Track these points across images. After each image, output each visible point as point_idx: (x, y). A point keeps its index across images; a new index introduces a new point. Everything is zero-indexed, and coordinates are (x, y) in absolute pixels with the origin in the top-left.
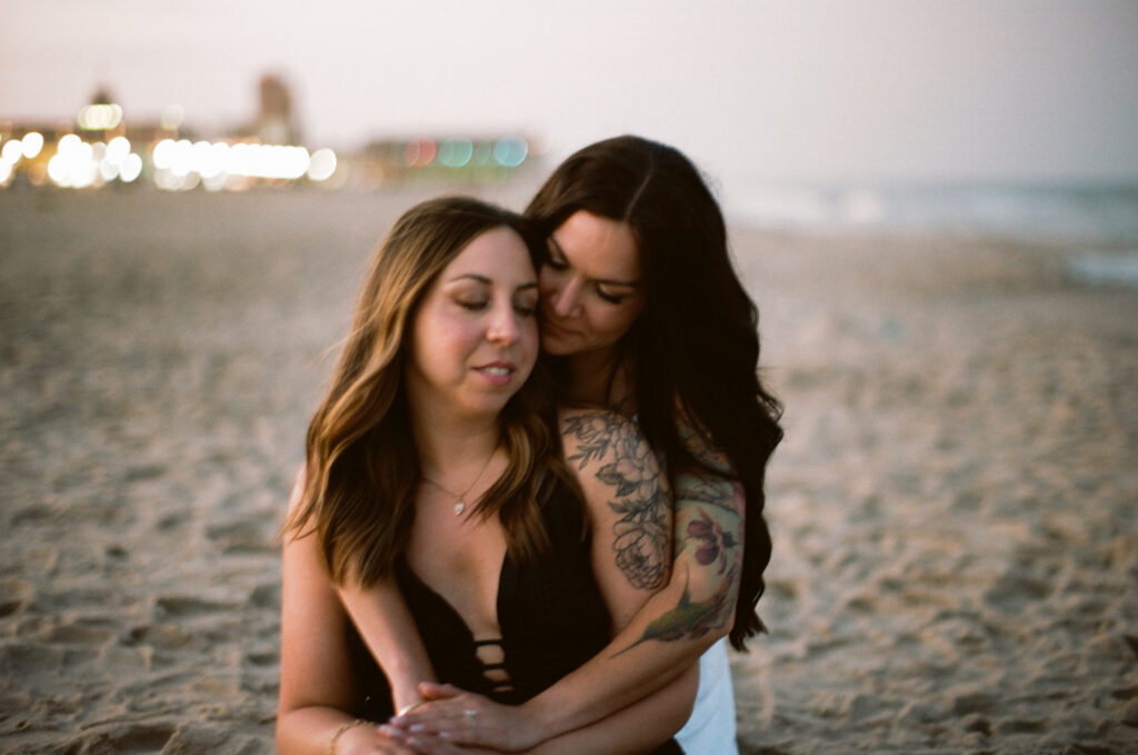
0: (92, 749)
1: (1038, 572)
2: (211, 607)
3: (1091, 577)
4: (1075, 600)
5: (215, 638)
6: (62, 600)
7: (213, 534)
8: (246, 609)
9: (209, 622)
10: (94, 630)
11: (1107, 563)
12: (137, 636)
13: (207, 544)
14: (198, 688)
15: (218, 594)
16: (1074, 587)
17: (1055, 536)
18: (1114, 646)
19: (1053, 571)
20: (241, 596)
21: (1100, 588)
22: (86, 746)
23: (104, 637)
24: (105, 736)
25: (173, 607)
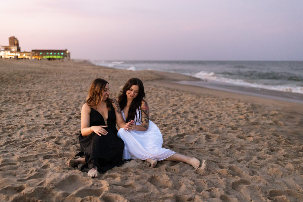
0: (47, 139)
1: (154, 118)
2: (51, 125)
3: (160, 118)
4: (158, 121)
5: (53, 128)
6: (30, 125)
7: (45, 117)
8: (55, 125)
9: (52, 126)
10: (38, 128)
11: (162, 117)
12: (43, 128)
13: (44, 118)
14: (55, 133)
15: (51, 123)
16: (158, 120)
17: (156, 114)
18: (162, 125)
19: (155, 118)
20: (54, 124)
21: (161, 120)
22: (46, 138)
23: (39, 129)
24: (48, 137)
25: (46, 125)
